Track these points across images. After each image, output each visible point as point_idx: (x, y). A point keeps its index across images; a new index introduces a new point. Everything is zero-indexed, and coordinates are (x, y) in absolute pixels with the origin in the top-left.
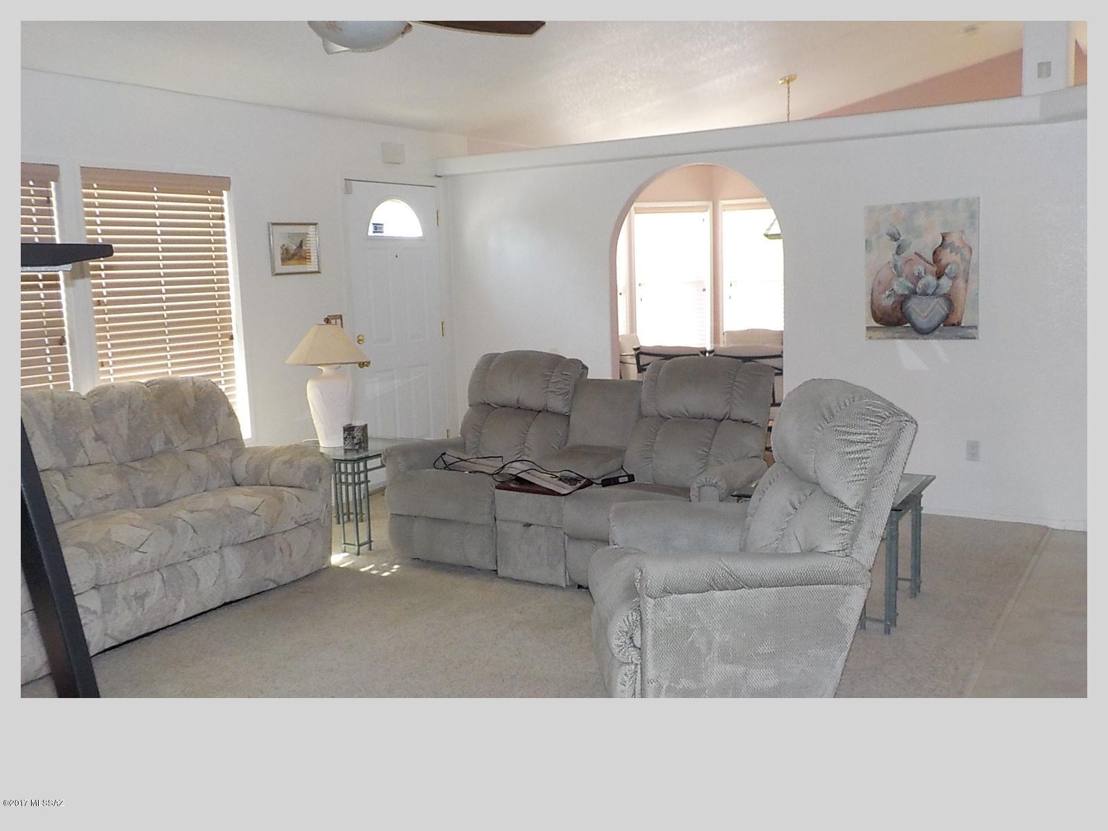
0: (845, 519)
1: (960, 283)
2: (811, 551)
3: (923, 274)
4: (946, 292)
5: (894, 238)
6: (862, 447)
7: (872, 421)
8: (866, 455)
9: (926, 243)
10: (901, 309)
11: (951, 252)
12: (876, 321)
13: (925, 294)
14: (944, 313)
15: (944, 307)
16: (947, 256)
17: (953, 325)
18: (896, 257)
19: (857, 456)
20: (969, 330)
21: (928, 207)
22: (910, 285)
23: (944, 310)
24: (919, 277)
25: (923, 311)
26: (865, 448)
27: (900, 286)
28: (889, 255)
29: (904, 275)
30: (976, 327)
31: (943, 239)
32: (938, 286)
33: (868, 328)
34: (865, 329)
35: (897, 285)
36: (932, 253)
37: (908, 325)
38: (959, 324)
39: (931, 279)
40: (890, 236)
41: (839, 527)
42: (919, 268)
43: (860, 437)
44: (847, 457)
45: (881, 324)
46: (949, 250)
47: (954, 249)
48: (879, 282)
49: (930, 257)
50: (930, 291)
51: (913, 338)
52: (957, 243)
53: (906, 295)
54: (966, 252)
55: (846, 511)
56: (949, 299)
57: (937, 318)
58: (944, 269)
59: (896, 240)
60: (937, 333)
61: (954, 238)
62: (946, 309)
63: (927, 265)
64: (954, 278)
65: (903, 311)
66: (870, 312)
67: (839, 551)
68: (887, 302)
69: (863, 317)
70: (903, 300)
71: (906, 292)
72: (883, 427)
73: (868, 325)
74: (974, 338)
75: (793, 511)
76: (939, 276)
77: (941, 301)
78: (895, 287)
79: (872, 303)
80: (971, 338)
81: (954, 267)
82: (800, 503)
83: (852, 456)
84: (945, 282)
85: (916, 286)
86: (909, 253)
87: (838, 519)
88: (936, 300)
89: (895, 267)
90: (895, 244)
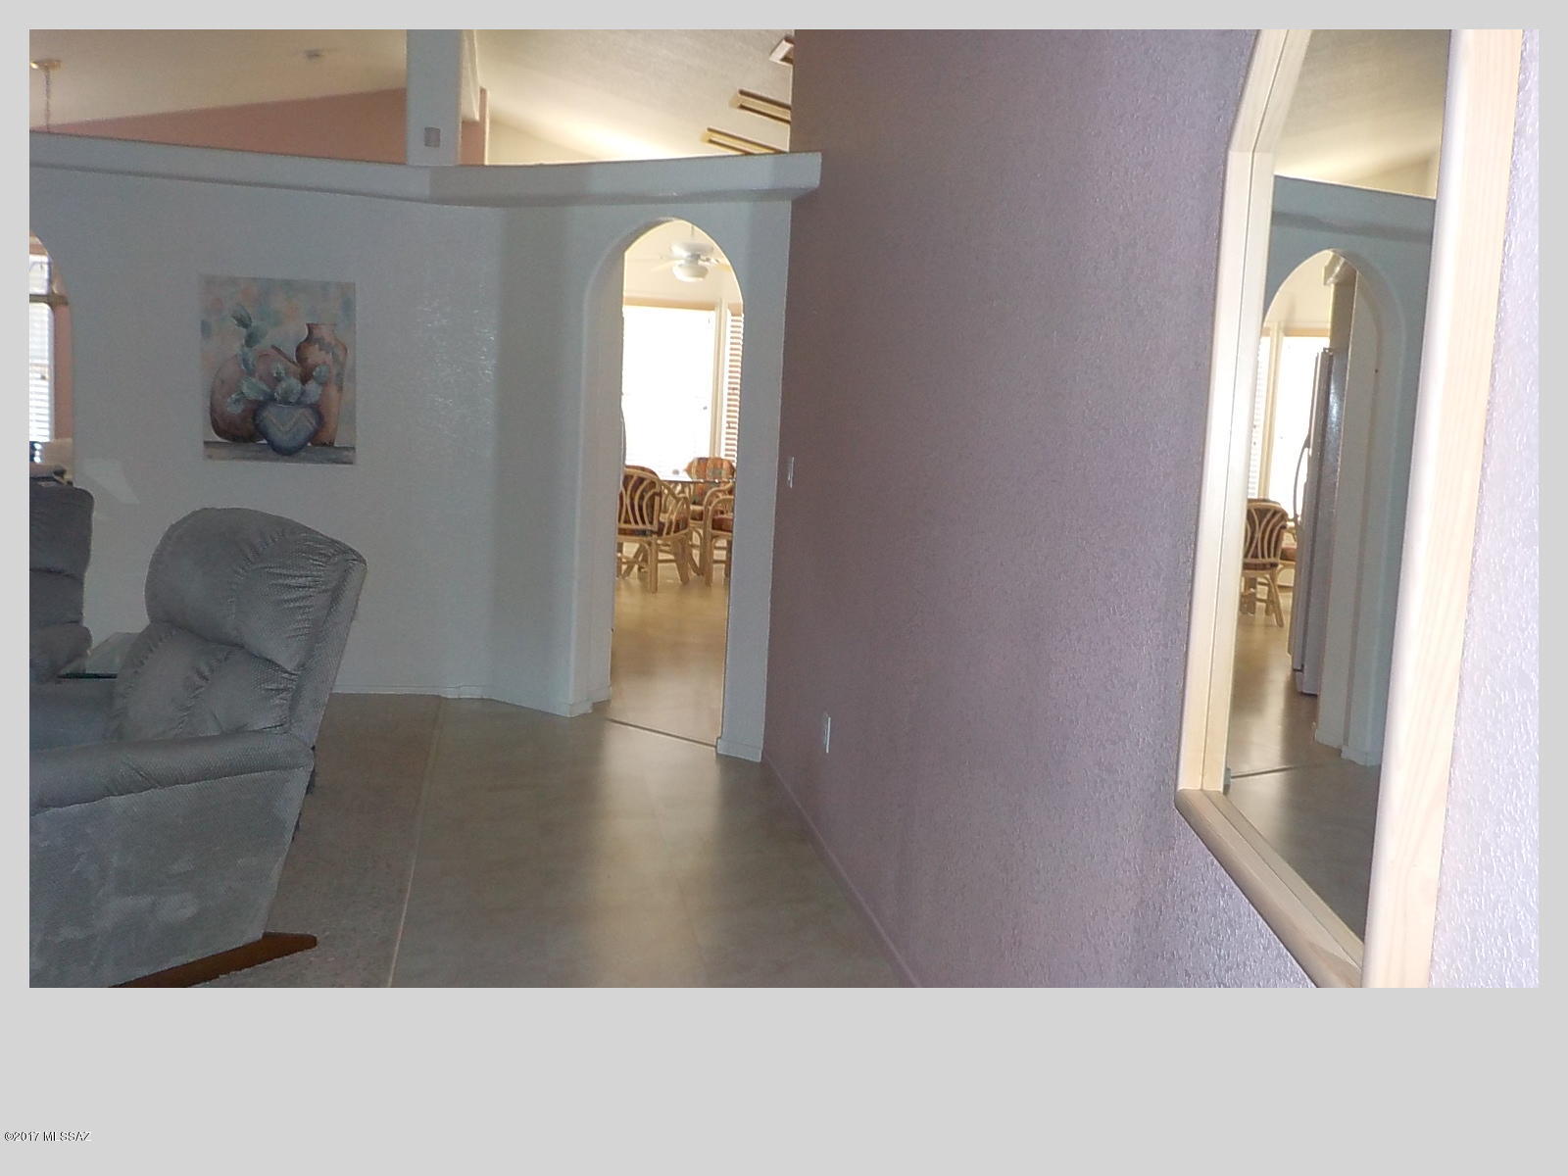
0: (282, 686)
1: (333, 391)
2: (238, 731)
3: (283, 375)
4: (313, 400)
5: (243, 322)
6: (302, 593)
7: (316, 560)
8: (308, 603)
9: (288, 334)
10: (254, 419)
11: (321, 350)
12: (219, 432)
13: (286, 401)
14: (312, 429)
15: (311, 419)
16: (315, 355)
17: (325, 444)
18: (246, 349)
19: (297, 604)
20: (346, 453)
21: (289, 285)
22: (264, 387)
23: (311, 424)
24: (279, 379)
25: (283, 424)
26: (308, 594)
27: (252, 389)
28: (236, 346)
29: (257, 374)
30: (353, 448)
31: (310, 332)
32: (303, 393)
33: (206, 443)
34: (202, 445)
35: (248, 388)
36: (295, 349)
37: (265, 442)
38: (331, 444)
39: (294, 383)
40: (237, 320)
41: (276, 696)
42: (279, 367)
43: (302, 581)
44: (286, 606)
45: (226, 439)
46: (317, 346)
47: (324, 347)
48: (223, 382)
49: (292, 353)
50: (292, 399)
51: (271, 460)
52: (328, 339)
53: (260, 402)
54: (339, 352)
55: (284, 675)
56: (318, 412)
57: (302, 437)
58: (312, 371)
59: (246, 326)
60: (303, 454)
61: (324, 332)
62: (314, 422)
63: (289, 363)
64: (324, 384)
65: (258, 422)
66: (210, 421)
67: (276, 727)
68: (235, 410)
69: (199, 427)
70: (256, 409)
71: (261, 398)
72: (328, 567)
73: (207, 440)
74: (351, 463)
75: (203, 683)
76: (305, 379)
77: (308, 412)
78: (245, 390)
79: (213, 410)
80: (345, 463)
81: (324, 368)
82: (212, 671)
83: (292, 605)
84: (312, 387)
85: (273, 390)
86: (265, 344)
87: (274, 686)
88: (301, 411)
89: (245, 361)
90: (244, 331)
